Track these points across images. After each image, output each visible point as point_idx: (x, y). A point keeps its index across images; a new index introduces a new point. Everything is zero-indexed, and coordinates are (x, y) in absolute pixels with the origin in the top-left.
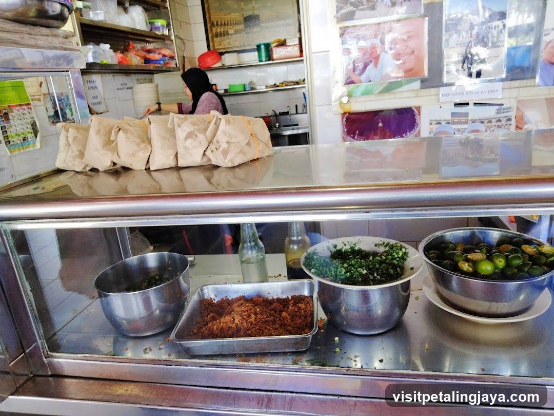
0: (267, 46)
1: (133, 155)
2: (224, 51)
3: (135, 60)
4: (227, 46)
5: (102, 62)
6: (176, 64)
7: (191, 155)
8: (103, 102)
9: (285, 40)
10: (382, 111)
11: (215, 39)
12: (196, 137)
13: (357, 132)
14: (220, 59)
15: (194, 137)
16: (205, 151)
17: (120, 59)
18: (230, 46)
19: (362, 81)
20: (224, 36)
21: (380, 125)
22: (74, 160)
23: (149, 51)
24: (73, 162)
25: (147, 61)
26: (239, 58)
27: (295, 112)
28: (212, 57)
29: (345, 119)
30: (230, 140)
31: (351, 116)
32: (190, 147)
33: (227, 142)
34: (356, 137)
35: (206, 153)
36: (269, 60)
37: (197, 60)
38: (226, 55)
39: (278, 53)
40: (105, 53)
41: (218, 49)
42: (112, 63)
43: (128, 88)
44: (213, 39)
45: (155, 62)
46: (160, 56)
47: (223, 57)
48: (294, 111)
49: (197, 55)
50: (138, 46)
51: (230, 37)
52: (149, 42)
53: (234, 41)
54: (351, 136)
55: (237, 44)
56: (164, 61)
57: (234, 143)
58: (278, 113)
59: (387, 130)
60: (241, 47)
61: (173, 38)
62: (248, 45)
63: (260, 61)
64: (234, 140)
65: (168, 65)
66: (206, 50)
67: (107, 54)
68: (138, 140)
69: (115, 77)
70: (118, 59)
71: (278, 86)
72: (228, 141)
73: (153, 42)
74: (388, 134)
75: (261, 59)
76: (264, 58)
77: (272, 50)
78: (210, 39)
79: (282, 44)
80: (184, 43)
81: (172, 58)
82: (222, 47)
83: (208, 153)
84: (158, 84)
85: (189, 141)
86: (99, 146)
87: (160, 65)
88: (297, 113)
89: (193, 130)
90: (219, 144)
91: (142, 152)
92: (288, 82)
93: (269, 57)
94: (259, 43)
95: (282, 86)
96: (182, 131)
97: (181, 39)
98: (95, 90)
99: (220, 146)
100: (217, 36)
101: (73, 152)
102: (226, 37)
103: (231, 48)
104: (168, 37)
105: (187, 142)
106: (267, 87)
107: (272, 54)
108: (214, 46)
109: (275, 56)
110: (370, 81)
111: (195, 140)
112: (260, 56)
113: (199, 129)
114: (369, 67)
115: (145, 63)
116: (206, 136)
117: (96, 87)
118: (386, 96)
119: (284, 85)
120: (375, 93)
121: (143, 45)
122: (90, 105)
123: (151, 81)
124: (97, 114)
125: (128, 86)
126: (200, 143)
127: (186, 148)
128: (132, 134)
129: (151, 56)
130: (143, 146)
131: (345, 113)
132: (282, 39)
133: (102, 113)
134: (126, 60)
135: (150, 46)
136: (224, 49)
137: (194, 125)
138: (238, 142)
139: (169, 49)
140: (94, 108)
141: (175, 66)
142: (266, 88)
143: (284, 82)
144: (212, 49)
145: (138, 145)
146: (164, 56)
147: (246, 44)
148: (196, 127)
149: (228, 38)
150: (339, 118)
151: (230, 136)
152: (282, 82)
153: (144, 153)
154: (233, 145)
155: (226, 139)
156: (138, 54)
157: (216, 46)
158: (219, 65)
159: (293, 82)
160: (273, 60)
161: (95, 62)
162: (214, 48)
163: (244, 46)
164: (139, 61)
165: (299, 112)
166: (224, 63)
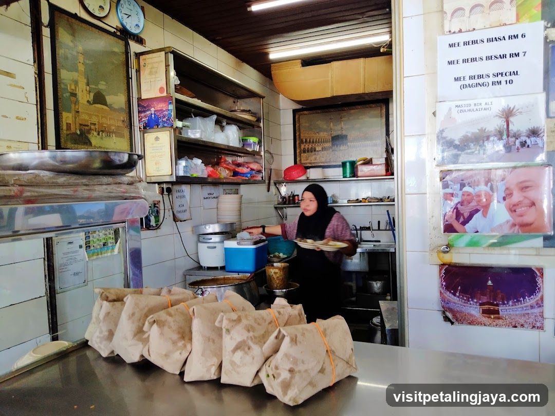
0: (353, 164)
1: (167, 356)
2: (310, 165)
3: (224, 173)
4: (313, 161)
5: (192, 175)
6: (262, 177)
7: (238, 373)
8: (188, 211)
9: (371, 159)
10: (492, 268)
11: (302, 155)
12: (249, 349)
13: (459, 288)
14: (305, 172)
15: (246, 349)
16: (258, 372)
17: (210, 173)
18: (316, 161)
19: (467, 231)
20: (311, 152)
21: (490, 283)
22: (101, 342)
23: (239, 165)
24: (99, 344)
25: (235, 174)
26: (323, 173)
27: (377, 228)
28: (298, 170)
29: (443, 271)
30: (294, 367)
31: (451, 268)
32: (239, 364)
33: (290, 371)
34: (457, 294)
35: (259, 374)
36: (354, 176)
37: (283, 172)
38: (311, 169)
39: (363, 170)
40: (197, 167)
41: (304, 163)
42: (202, 176)
43: (214, 198)
44: (300, 154)
45: (242, 175)
46: (249, 170)
47: (308, 170)
48: (375, 227)
49: (284, 168)
50: (229, 159)
51: (317, 153)
52: (240, 156)
53: (321, 157)
54: (450, 292)
55: (323, 160)
56: (251, 174)
57: (299, 372)
58: (358, 228)
59: (499, 291)
60: (327, 162)
61: (262, 153)
62: (334, 162)
63: (346, 177)
64: (301, 367)
65: (255, 179)
66: (292, 164)
67: (198, 168)
68: (175, 337)
69: (203, 187)
70: (208, 172)
71: (361, 202)
72: (291, 368)
73: (243, 156)
74: (500, 296)
75: (345, 175)
76: (348, 175)
77: (357, 167)
78: (298, 154)
79: (368, 162)
80: (273, 157)
81: (259, 171)
82: (308, 161)
83: (262, 375)
84: (242, 196)
85: (239, 354)
86: (130, 335)
87: (247, 178)
88: (379, 229)
89: (245, 338)
90: (278, 371)
91: (179, 352)
92: (371, 198)
93: (354, 174)
94: (345, 160)
95: (365, 202)
96: (231, 338)
97: (270, 153)
98: (183, 200)
99: (279, 375)
100: (304, 152)
101: (101, 332)
102: (313, 153)
103: (317, 163)
104: (258, 153)
105: (236, 354)
106: (349, 201)
107: (357, 171)
108: (301, 160)
109: (359, 173)
110: (477, 232)
111: (246, 353)
112: (344, 172)
113: (255, 337)
114: (475, 216)
115: (233, 176)
116: (262, 349)
117: (184, 196)
118: (497, 250)
119: (367, 201)
120: (484, 246)
121: (234, 158)
122: (175, 213)
123: (237, 192)
124: (181, 221)
125: (214, 195)
126: (253, 358)
127: (233, 363)
128: (170, 327)
129: (240, 169)
130: (180, 344)
131: (444, 265)
132: (369, 157)
133: (185, 220)
134: (215, 174)
135: (240, 160)
136: (310, 163)
137: (249, 331)
138: (306, 371)
139: (257, 163)
140: (179, 216)
141: (261, 179)
142: (348, 203)
143: (368, 198)
144: (298, 163)
145: (174, 343)
146: (252, 170)
147: (332, 160)
148: (251, 334)
149: (315, 155)
150: (436, 269)
151: (295, 361)
152: (366, 198)
153: (180, 353)
154: (297, 377)
155: (288, 366)
156: (228, 167)
157: (302, 160)
158: (303, 178)
159: (377, 199)
160: (358, 177)
161: (185, 175)
162: (301, 162)
163: (329, 162)
164: (227, 174)
165: (381, 229)
166: (308, 176)
